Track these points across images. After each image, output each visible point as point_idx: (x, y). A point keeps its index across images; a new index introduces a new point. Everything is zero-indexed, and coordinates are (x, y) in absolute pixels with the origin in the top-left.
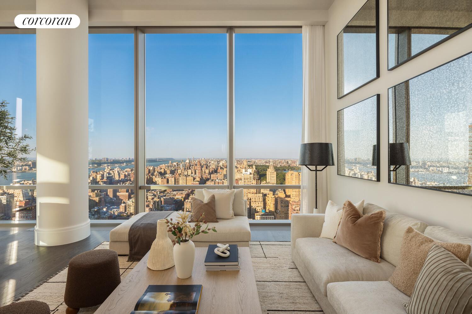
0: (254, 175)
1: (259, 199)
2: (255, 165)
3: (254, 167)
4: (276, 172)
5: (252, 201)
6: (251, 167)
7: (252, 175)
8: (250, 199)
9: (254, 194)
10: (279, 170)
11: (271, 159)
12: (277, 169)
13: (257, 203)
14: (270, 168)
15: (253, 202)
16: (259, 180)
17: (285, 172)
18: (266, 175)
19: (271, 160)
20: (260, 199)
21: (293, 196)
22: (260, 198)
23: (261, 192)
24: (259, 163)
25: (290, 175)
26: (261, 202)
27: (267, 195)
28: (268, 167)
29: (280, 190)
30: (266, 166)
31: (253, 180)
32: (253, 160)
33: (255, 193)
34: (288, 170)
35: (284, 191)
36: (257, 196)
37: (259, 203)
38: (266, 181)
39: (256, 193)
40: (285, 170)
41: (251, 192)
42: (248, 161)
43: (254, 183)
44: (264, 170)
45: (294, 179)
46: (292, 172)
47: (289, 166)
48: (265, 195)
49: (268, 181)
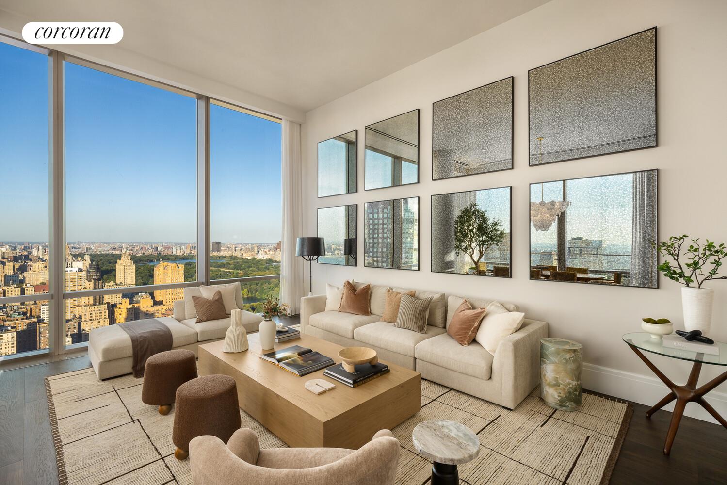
0: (88, 272)
1: (99, 314)
2: (90, 255)
3: (87, 257)
4: (134, 266)
5: (83, 320)
6: (80, 258)
7: (84, 274)
8: (80, 317)
9: (88, 307)
10: (140, 261)
11: (123, 243)
12: (136, 260)
13: (97, 321)
14: (122, 258)
15: (86, 321)
16: (99, 280)
17: (152, 264)
18: (115, 270)
19: (123, 245)
20: (103, 314)
21: (168, 301)
22: (103, 312)
23: (105, 302)
24: (98, 250)
25: (162, 268)
26: (105, 318)
27: (118, 306)
28: (119, 257)
29: (143, 294)
30: (114, 255)
31: (87, 281)
32: (85, 246)
33: (91, 305)
34: (158, 260)
35: (152, 295)
36: (96, 309)
37: (99, 322)
38: (115, 281)
39: (94, 305)
40: (152, 261)
41: (82, 304)
42: (73, 248)
43: (89, 286)
44: (110, 263)
45: (170, 275)
46: (166, 263)
47: (160, 254)
48: (112, 307)
49: (118, 282)
